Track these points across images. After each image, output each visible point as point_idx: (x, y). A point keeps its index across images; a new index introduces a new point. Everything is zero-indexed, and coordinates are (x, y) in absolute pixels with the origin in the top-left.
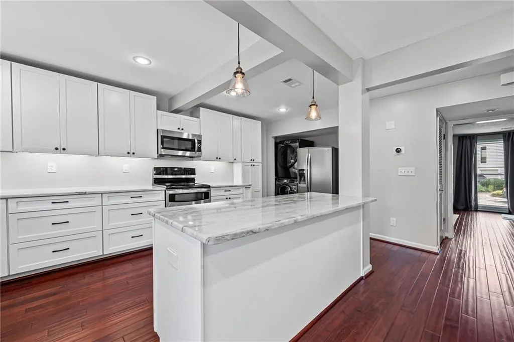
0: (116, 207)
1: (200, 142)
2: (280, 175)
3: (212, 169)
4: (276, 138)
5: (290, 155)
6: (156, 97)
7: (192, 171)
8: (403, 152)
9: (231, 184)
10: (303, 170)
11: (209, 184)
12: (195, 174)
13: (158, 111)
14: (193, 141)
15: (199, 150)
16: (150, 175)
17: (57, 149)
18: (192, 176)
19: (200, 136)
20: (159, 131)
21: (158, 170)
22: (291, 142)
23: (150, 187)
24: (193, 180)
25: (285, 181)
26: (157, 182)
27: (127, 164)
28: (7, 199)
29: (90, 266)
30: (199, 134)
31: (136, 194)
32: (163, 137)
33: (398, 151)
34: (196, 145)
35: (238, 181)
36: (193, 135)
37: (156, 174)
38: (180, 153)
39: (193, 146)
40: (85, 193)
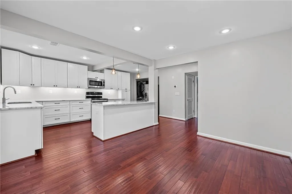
0: (75, 105)
1: (104, 82)
2: (139, 95)
3: (109, 93)
4: (137, 80)
5: (142, 87)
6: (87, 66)
7: (101, 94)
8: (176, 87)
9: (117, 99)
10: (147, 93)
11: (107, 98)
12: (102, 95)
13: (88, 71)
14: (101, 82)
15: (104, 85)
16: (85, 95)
17: (54, 86)
18: (101, 95)
19: (104, 80)
20: (89, 79)
21: (88, 93)
22: (143, 82)
23: (85, 99)
24: (101, 97)
25: (140, 98)
26: (87, 97)
27: (76, 91)
28: (42, 102)
29: (61, 126)
30: (104, 79)
31: (81, 101)
32: (90, 81)
33: (175, 87)
34: (103, 83)
35: (120, 97)
36: (101, 80)
37: (87, 94)
38: (96, 87)
39: (101, 84)
40: (65, 101)
